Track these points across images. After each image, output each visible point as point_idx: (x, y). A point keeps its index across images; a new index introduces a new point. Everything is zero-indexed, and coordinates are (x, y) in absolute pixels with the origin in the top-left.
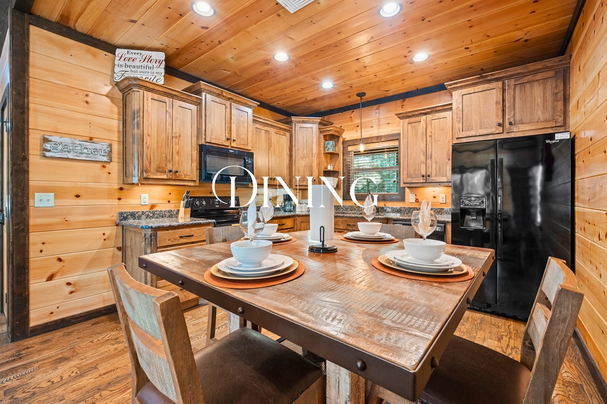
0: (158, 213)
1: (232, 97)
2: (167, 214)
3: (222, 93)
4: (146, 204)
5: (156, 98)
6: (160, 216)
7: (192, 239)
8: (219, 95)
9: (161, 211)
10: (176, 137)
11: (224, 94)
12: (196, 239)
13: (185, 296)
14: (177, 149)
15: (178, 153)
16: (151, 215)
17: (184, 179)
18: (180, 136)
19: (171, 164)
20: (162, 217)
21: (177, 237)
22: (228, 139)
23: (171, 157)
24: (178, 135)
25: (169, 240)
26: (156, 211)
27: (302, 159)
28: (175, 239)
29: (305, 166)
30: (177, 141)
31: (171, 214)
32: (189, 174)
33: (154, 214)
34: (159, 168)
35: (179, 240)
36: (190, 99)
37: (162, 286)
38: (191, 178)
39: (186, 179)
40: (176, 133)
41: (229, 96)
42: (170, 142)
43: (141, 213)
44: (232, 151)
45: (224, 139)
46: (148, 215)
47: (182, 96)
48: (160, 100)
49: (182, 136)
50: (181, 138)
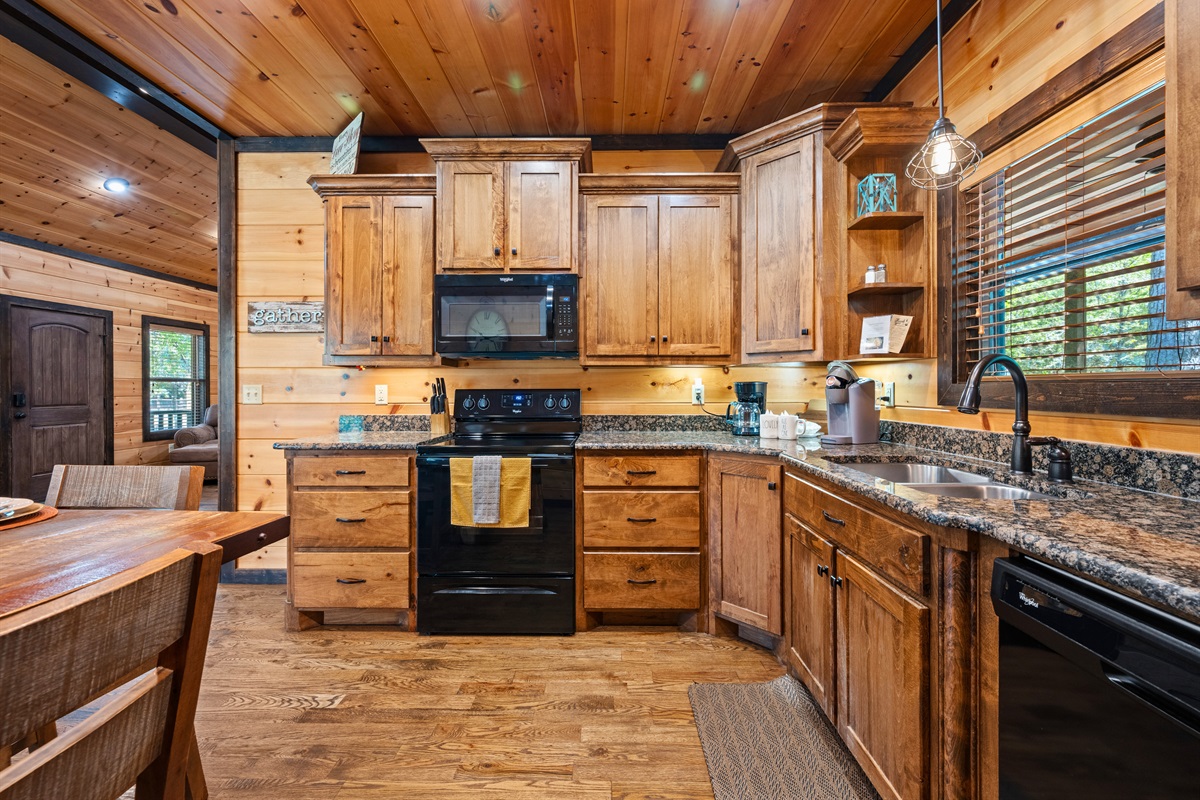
0: (400, 420)
1: (507, 149)
2: (418, 424)
3: (478, 146)
4: (383, 403)
5: (351, 203)
6: (404, 427)
7: (364, 481)
8: (473, 156)
9: (406, 417)
10: (389, 270)
11: (484, 149)
12: (371, 480)
13: (348, 597)
14: (391, 295)
15: (393, 303)
16: (388, 423)
17: (405, 353)
18: (397, 267)
19: (379, 324)
20: (408, 428)
21: (331, 471)
22: (497, 253)
23: (378, 312)
24: (391, 265)
25: (315, 476)
26: (397, 417)
27: (767, 265)
28: (327, 476)
29: (775, 288)
30: (391, 278)
31: (424, 424)
32: (416, 343)
33: (393, 422)
34: (358, 334)
35: (334, 478)
36: (414, 184)
37: (303, 563)
38: (421, 350)
39: (410, 353)
40: (388, 263)
41: (499, 149)
42: (378, 283)
43: (371, 420)
44: (508, 280)
45: (490, 253)
46: (383, 423)
47: (398, 185)
48: (359, 204)
49: (402, 265)
50: (401, 270)
